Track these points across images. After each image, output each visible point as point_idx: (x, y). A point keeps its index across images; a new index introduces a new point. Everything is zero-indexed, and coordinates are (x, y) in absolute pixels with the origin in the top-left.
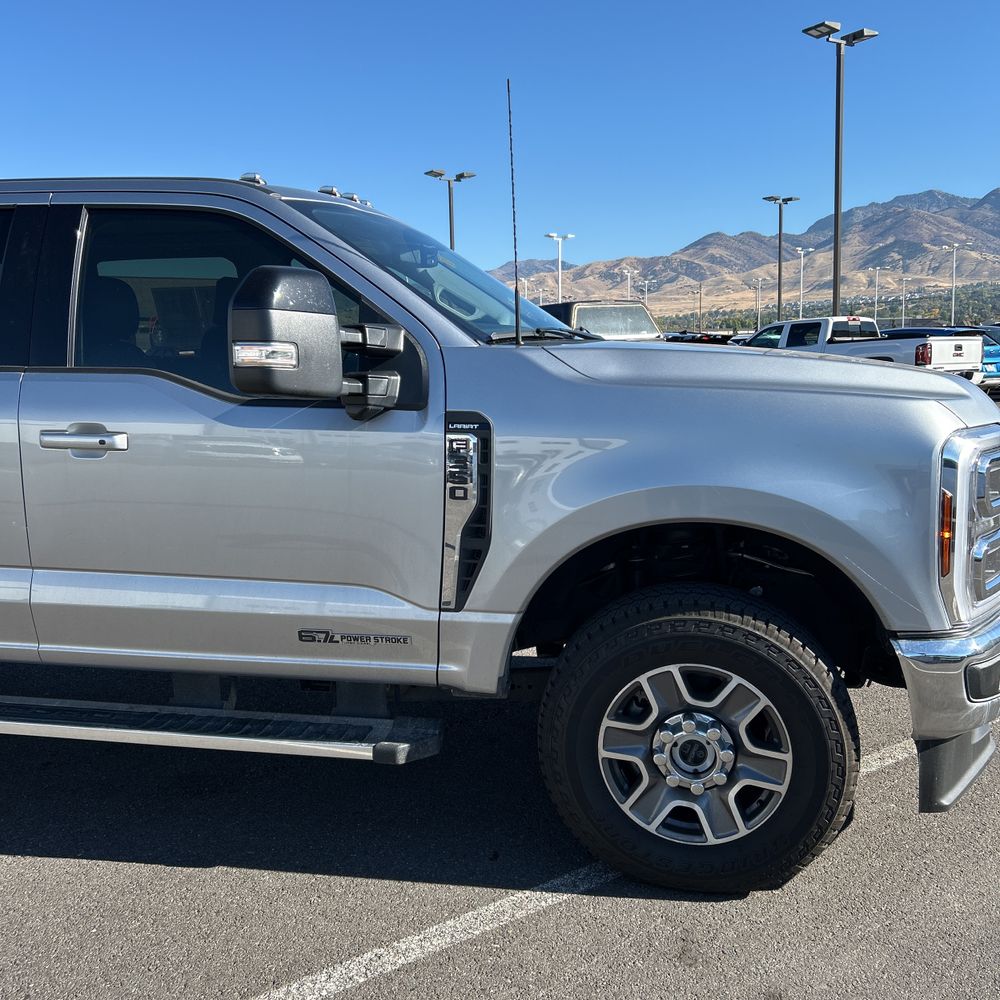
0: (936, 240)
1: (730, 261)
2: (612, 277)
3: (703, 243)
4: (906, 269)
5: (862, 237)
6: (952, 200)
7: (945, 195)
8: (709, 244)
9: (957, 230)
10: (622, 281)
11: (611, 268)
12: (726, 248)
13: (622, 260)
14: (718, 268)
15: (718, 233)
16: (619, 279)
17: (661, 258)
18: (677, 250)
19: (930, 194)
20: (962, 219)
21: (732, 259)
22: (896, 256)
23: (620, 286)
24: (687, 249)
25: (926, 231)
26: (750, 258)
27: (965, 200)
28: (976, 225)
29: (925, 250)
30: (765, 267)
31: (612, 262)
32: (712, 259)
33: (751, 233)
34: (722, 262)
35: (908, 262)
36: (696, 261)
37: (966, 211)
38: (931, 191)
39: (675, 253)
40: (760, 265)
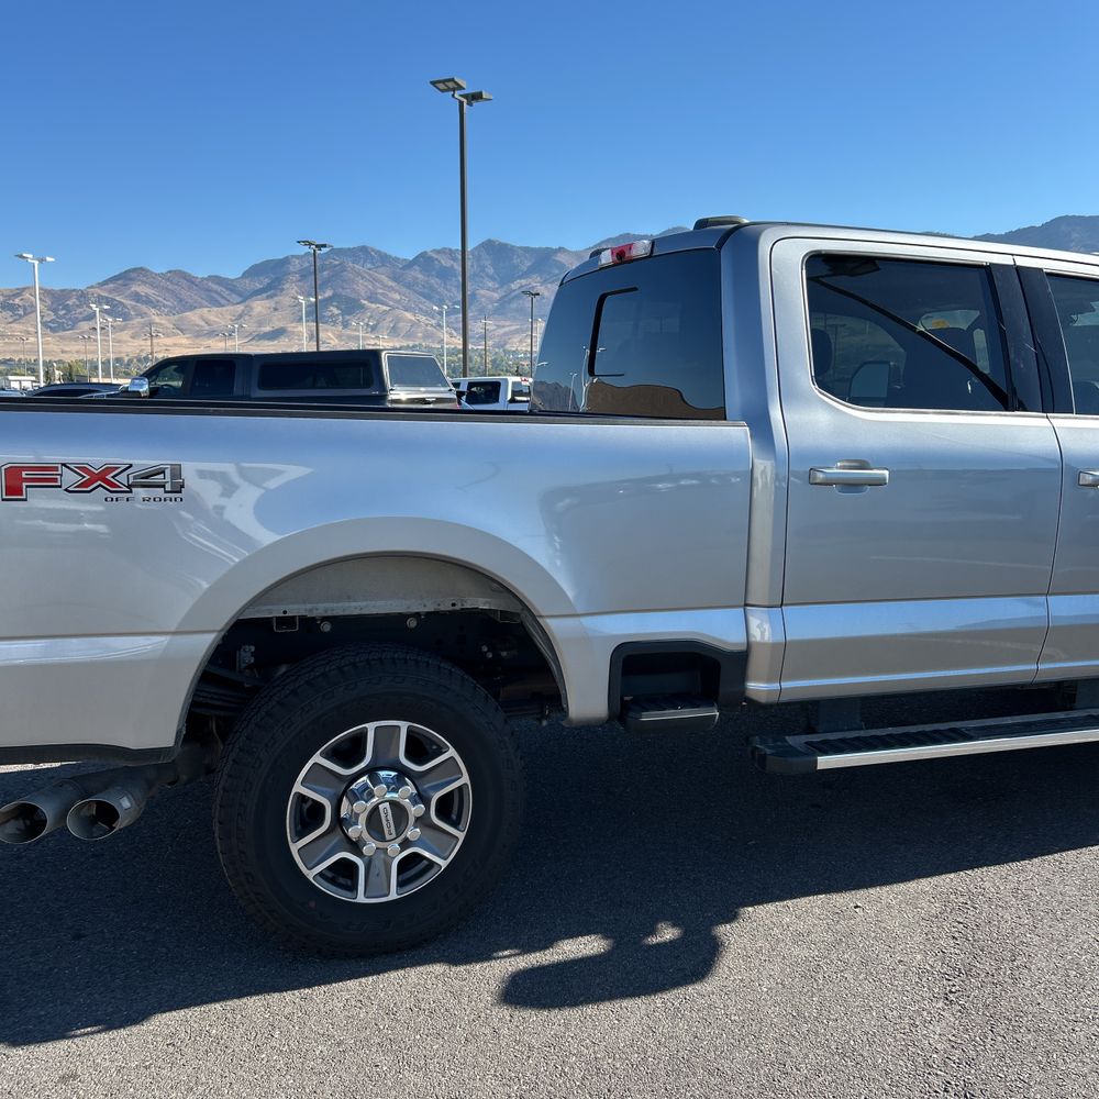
0: (372, 298)
1: (158, 301)
2: (12, 308)
3: (125, 278)
4: (346, 325)
5: (300, 288)
6: (384, 259)
7: (378, 253)
8: (131, 279)
9: (391, 289)
10: (25, 314)
11: (9, 297)
12: (152, 285)
13: (24, 289)
14: (144, 308)
15: (142, 269)
16: (21, 312)
17: (74, 290)
18: (94, 284)
19: (364, 249)
20: (395, 278)
21: (160, 299)
22: (336, 311)
23: (23, 320)
24: (106, 282)
25: (362, 287)
26: (181, 300)
27: (396, 259)
28: (408, 286)
29: (363, 307)
30: (198, 311)
31: (11, 290)
32: (137, 297)
33: (180, 271)
34: (148, 302)
35: (348, 317)
36: (117, 298)
37: (399, 270)
38: (363, 247)
39: (92, 287)
40: (192, 308)
